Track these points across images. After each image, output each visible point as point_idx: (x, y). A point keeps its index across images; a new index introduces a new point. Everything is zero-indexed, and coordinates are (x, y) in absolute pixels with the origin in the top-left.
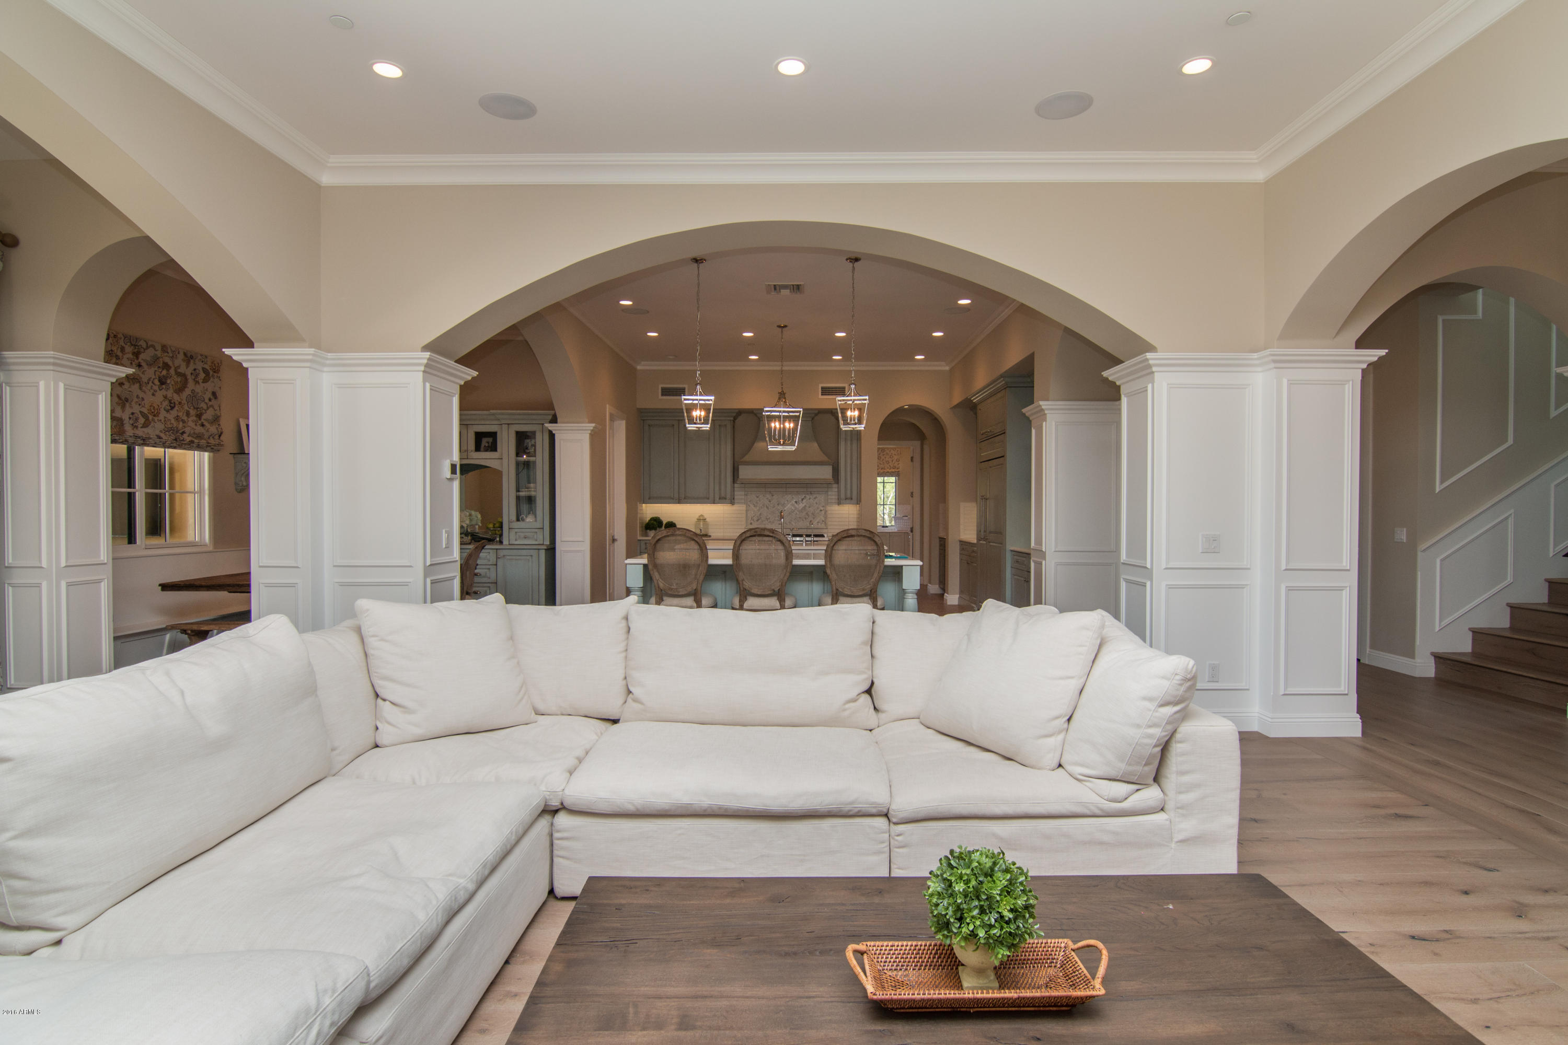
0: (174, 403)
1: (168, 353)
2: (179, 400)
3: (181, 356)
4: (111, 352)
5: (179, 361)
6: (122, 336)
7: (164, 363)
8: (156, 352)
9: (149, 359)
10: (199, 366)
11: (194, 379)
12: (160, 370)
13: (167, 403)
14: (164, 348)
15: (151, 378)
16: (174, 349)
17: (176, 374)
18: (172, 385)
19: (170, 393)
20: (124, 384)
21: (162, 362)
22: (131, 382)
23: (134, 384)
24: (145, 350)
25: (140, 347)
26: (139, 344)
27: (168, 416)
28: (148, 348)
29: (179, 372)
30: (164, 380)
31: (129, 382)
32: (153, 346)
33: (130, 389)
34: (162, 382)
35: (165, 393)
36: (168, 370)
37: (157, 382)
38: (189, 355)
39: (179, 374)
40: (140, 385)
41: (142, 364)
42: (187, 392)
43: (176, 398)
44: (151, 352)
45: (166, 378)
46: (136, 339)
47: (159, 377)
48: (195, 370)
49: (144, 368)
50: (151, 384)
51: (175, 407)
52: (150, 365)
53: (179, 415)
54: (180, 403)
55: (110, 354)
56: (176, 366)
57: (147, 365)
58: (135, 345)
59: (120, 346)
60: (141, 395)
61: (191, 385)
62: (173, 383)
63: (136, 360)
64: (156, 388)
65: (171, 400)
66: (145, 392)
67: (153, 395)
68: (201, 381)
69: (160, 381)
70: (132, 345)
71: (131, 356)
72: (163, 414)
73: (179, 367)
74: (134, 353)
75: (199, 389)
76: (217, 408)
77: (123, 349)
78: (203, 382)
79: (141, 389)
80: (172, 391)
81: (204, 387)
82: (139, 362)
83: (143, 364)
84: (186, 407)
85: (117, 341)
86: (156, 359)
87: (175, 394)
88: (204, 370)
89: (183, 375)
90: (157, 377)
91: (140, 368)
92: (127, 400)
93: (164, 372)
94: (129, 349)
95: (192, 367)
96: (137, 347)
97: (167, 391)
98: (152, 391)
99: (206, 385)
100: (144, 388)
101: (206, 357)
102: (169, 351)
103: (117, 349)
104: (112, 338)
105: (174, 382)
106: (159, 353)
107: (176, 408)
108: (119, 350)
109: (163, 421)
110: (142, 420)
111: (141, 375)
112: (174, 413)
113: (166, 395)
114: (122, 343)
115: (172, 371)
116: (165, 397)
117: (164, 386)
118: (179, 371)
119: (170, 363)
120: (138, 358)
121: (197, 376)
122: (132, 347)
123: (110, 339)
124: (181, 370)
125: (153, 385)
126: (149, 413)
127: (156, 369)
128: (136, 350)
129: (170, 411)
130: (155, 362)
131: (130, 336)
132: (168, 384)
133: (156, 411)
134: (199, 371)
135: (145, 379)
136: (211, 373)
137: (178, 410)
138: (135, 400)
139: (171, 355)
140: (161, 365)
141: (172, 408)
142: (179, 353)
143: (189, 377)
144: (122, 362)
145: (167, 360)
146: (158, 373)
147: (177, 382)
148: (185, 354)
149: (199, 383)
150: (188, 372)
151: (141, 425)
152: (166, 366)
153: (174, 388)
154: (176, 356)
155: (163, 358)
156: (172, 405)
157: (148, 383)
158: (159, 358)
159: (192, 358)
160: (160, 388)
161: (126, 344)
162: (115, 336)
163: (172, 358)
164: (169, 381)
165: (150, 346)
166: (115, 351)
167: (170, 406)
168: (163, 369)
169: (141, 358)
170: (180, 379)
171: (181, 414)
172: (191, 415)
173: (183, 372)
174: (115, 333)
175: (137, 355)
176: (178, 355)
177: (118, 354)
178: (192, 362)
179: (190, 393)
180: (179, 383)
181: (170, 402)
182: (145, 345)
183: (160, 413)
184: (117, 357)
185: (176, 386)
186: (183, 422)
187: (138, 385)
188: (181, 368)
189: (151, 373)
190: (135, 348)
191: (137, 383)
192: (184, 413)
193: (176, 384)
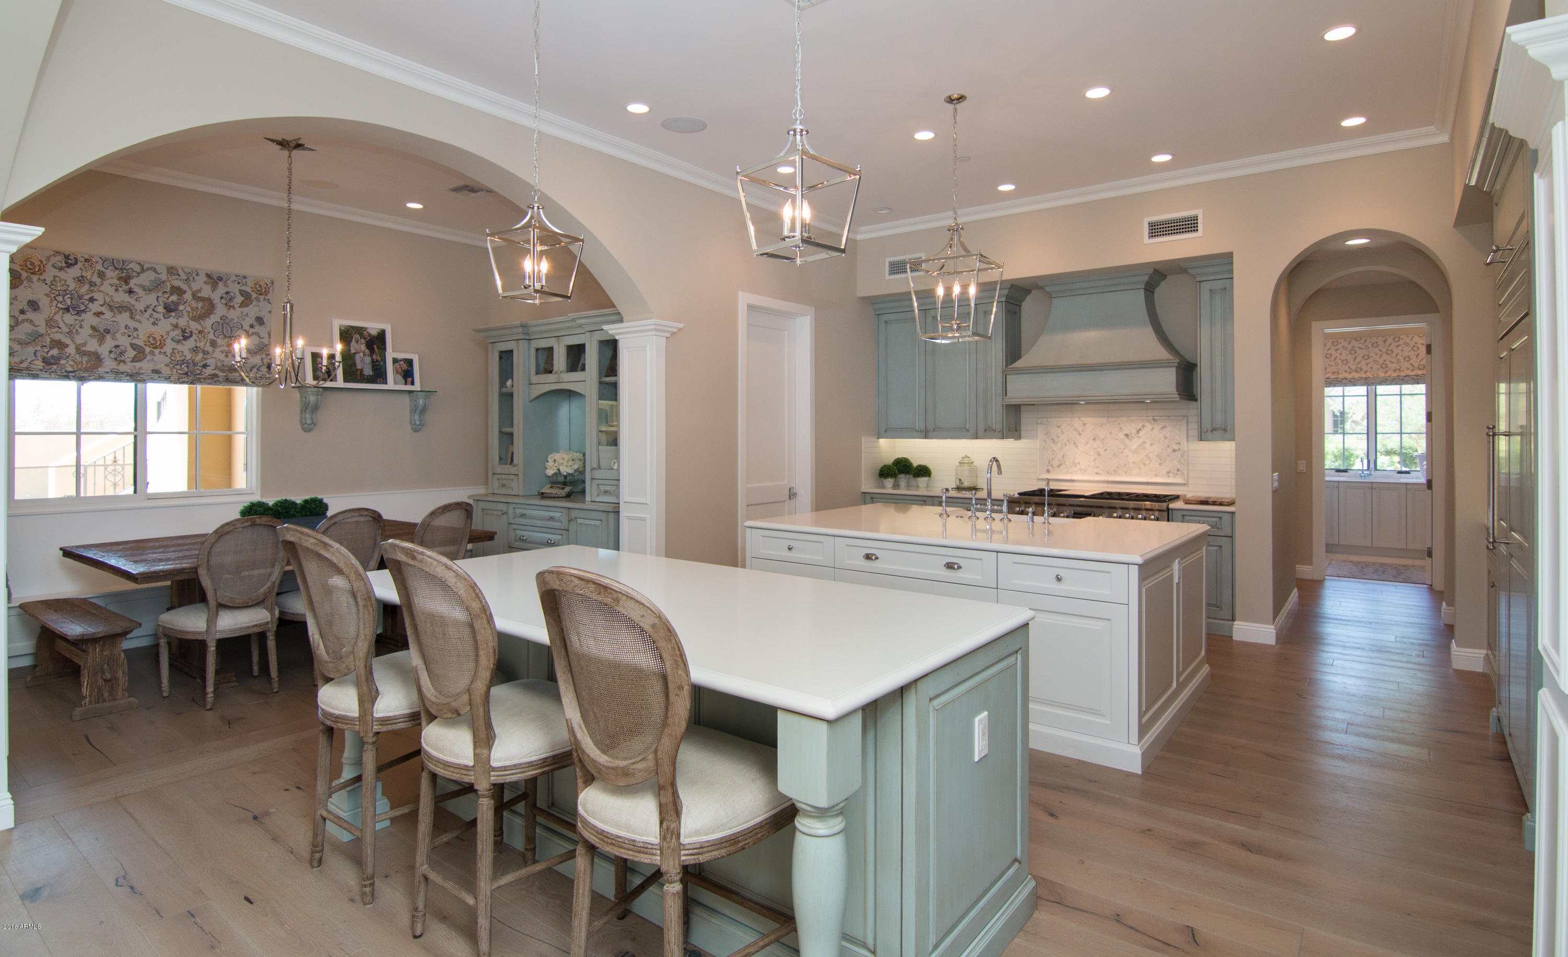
0: (191, 332)
1: (179, 276)
2: (200, 328)
3: (202, 278)
4: (80, 278)
5: (200, 283)
6: (100, 260)
9: (147, 283)
10: (234, 288)
11: (226, 304)
12: (166, 296)
13: (178, 332)
14: (172, 271)
15: (151, 305)
16: (187, 271)
17: (194, 299)
18: (187, 312)
19: (183, 322)
20: (103, 314)
21: (169, 286)
22: (116, 310)
23: (121, 313)
24: (139, 274)
25: (130, 271)
26: (127, 268)
27: (179, 347)
28: (143, 271)
29: (199, 297)
30: (173, 307)
31: (112, 311)
32: (154, 269)
33: (113, 319)
34: (170, 309)
35: (174, 321)
36: (180, 295)
37: (161, 309)
38: (215, 276)
40: (132, 313)
41: (134, 290)
42: (214, 318)
43: (194, 326)
44: (150, 275)
45: (177, 304)
46: (123, 261)
47: (165, 304)
48: (227, 293)
49: (138, 294)
50: (150, 311)
51: (191, 336)
52: (148, 290)
53: (198, 345)
54: (200, 332)
55: (80, 280)
56: (194, 290)
57: (144, 290)
58: (121, 269)
59: (96, 271)
60: (132, 324)
61: (220, 310)
62: (188, 309)
63: (124, 286)
64: (161, 316)
65: (186, 329)
66: (140, 322)
67: (154, 324)
68: (237, 306)
69: (165, 308)
70: (116, 269)
71: (115, 281)
72: (169, 346)
73: (200, 291)
74: (120, 279)
75: (233, 314)
76: (264, 334)
77: (101, 275)
78: (239, 307)
79: (132, 318)
80: (188, 319)
81: (242, 312)
82: (130, 288)
83: (136, 289)
84: (211, 336)
85: (91, 266)
86: (157, 285)
87: (191, 322)
88: (242, 293)
89: (209, 300)
90: (162, 304)
91: (132, 295)
92: (108, 331)
93: (174, 298)
94: (111, 274)
95: (221, 289)
96: (125, 271)
97: (177, 319)
98: (152, 320)
99: (245, 310)
100: (137, 317)
101: (245, 277)
102: (181, 272)
103: (92, 276)
104: (82, 262)
105: (192, 308)
106: (164, 277)
107: (194, 337)
108: (96, 275)
109: (168, 353)
110: (131, 353)
111: (133, 301)
112: (191, 343)
113: (177, 323)
114: (99, 267)
115: (188, 296)
116: (175, 326)
117: (173, 314)
118: (199, 295)
119: (184, 287)
120: (127, 283)
121: (231, 299)
122: (117, 272)
124: (203, 294)
125: (154, 313)
126: (146, 345)
127: (160, 294)
128: (124, 275)
129: (184, 342)
131: (113, 260)
132: (180, 311)
133: (159, 342)
134: (235, 294)
135: (140, 306)
136: (254, 295)
137: (196, 340)
138: (123, 330)
140: (169, 289)
141: (186, 338)
142: (197, 275)
143: (216, 300)
144: (101, 289)
145: (177, 283)
146: (160, 300)
147: (197, 308)
148: (208, 275)
149: (234, 308)
150: (216, 296)
151: (131, 360)
152: (177, 290)
153: (191, 315)
154: (191, 278)
155: (170, 281)
156: (186, 334)
157: (146, 311)
158: (163, 282)
159: (220, 280)
160: (166, 316)
161: (107, 269)
162: (87, 260)
163: (186, 280)
164: (181, 308)
165: (148, 269)
166: (88, 278)
167: (183, 336)
168: (172, 294)
169: (132, 283)
170: (200, 305)
171: (201, 345)
172: (219, 345)
173: (207, 296)
174: (87, 257)
175: (126, 280)
176: (195, 277)
177: (93, 280)
178: (221, 284)
179: (219, 320)
180: (200, 309)
181: (184, 331)
182: (138, 268)
183: (165, 345)
184: (92, 284)
185: (195, 313)
186: (204, 354)
187: (127, 314)
188: (202, 292)
189: (151, 299)
190: (122, 272)
191: (125, 312)
192: (208, 343)
193: (194, 310)
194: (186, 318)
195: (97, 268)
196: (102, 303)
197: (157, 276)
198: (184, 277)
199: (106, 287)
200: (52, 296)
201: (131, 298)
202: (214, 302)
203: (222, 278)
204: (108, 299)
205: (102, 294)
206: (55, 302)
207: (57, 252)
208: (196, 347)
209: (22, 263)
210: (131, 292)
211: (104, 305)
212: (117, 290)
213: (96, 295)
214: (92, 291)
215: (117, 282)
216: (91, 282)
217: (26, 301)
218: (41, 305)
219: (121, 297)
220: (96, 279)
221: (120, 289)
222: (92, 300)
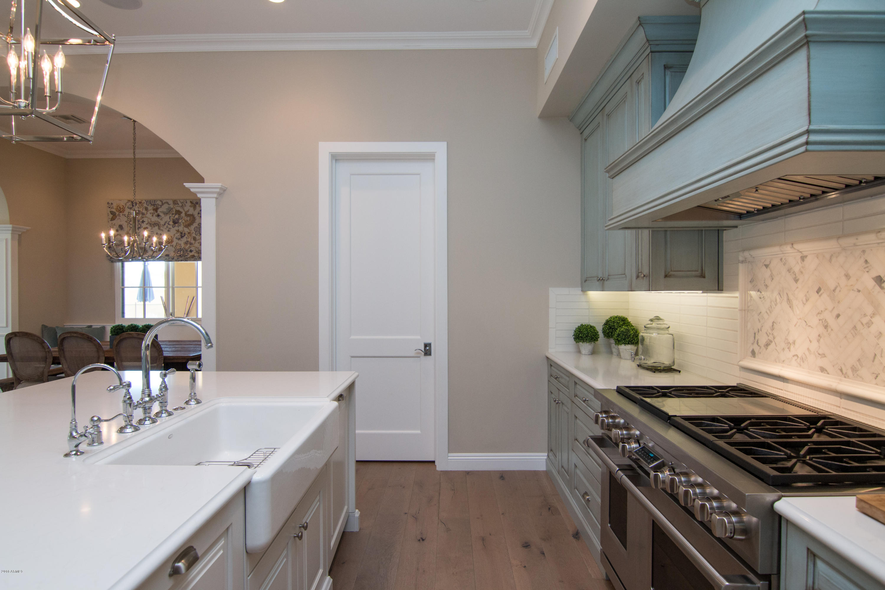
0: (185, 233)
2: (189, 231)
3: (189, 204)
6: (145, 202)
7: (176, 211)
8: (170, 206)
9: (165, 210)
12: (173, 216)
13: (179, 234)
14: (175, 202)
15: (167, 221)
16: (182, 201)
19: (181, 229)
21: (174, 210)
22: (152, 226)
23: (154, 227)
24: (161, 206)
26: (156, 204)
27: (179, 242)
28: (163, 204)
29: (189, 214)
30: (176, 221)
31: (151, 226)
32: (167, 203)
33: (152, 230)
34: (175, 222)
36: (179, 214)
37: (171, 223)
38: (194, 202)
39: (187, 215)
40: (159, 227)
43: (186, 230)
44: (166, 206)
46: (154, 201)
47: (173, 220)
49: (161, 216)
50: (167, 225)
51: (185, 236)
52: (166, 214)
53: (188, 240)
54: (189, 233)
56: (186, 210)
57: (164, 214)
58: (154, 205)
60: (159, 232)
62: (183, 221)
64: (171, 227)
65: (182, 232)
66: (162, 230)
69: (173, 222)
70: (152, 205)
71: (152, 211)
73: (188, 211)
74: (154, 210)
77: (146, 209)
79: (159, 229)
82: (158, 214)
83: (161, 214)
85: (142, 205)
86: (170, 210)
87: (185, 229)
89: (192, 215)
90: (172, 220)
91: (159, 217)
93: (177, 216)
94: (150, 208)
96: (155, 206)
97: (178, 227)
98: (168, 229)
100: (161, 228)
102: (179, 203)
103: (143, 210)
106: (172, 206)
107: (186, 236)
108: (144, 209)
109: (174, 246)
111: (159, 221)
112: (184, 240)
113: (178, 230)
114: (145, 205)
115: (183, 215)
116: (178, 231)
117: (177, 225)
118: (188, 213)
119: (181, 210)
120: (157, 212)
122: (152, 206)
123: (137, 204)
124: (190, 213)
125: (169, 225)
127: (171, 215)
128: (155, 207)
129: (181, 239)
130: (169, 212)
131: (150, 201)
132: (180, 223)
135: (162, 223)
139: (181, 205)
140: (174, 212)
141: (182, 237)
142: (186, 202)
144: (147, 216)
145: (179, 209)
146: (171, 218)
147: (187, 220)
148: (191, 202)
152: (178, 212)
153: (185, 224)
154: (184, 205)
155: (174, 208)
156: (182, 235)
157: (165, 225)
158: (172, 209)
159: (197, 204)
160: (174, 226)
161: (148, 206)
162: (140, 203)
163: (182, 206)
164: (180, 221)
165: (165, 203)
166: (141, 211)
167: (181, 236)
168: (176, 214)
169: (159, 210)
170: (188, 219)
171: (189, 240)
172: (197, 239)
173: (191, 214)
174: (140, 201)
175: (156, 210)
176: (186, 204)
177: (143, 212)
178: (197, 206)
179: (197, 226)
180: (189, 220)
181: (181, 233)
182: (160, 203)
183: (173, 241)
184: (143, 214)
185: (186, 223)
186: (190, 245)
187: (157, 227)
188: (189, 212)
189: (166, 218)
190: (154, 206)
191: (156, 226)
192: (192, 238)
193: (186, 222)
194: (182, 226)
195: (144, 206)
196: (147, 223)
197: (169, 206)
198: (180, 205)
199: (149, 215)
200: (128, 222)
201: (159, 219)
202: (195, 216)
203: (198, 203)
204: (149, 221)
205: (147, 218)
206: (129, 225)
207: (129, 201)
208: (187, 241)
209: (116, 208)
210: (158, 216)
211: (148, 223)
212: (153, 216)
213: (145, 219)
214: (143, 217)
215: (153, 212)
216: (142, 213)
217: (118, 225)
218: (124, 227)
219: (155, 219)
220: (144, 211)
221: (154, 215)
222: (143, 222)
